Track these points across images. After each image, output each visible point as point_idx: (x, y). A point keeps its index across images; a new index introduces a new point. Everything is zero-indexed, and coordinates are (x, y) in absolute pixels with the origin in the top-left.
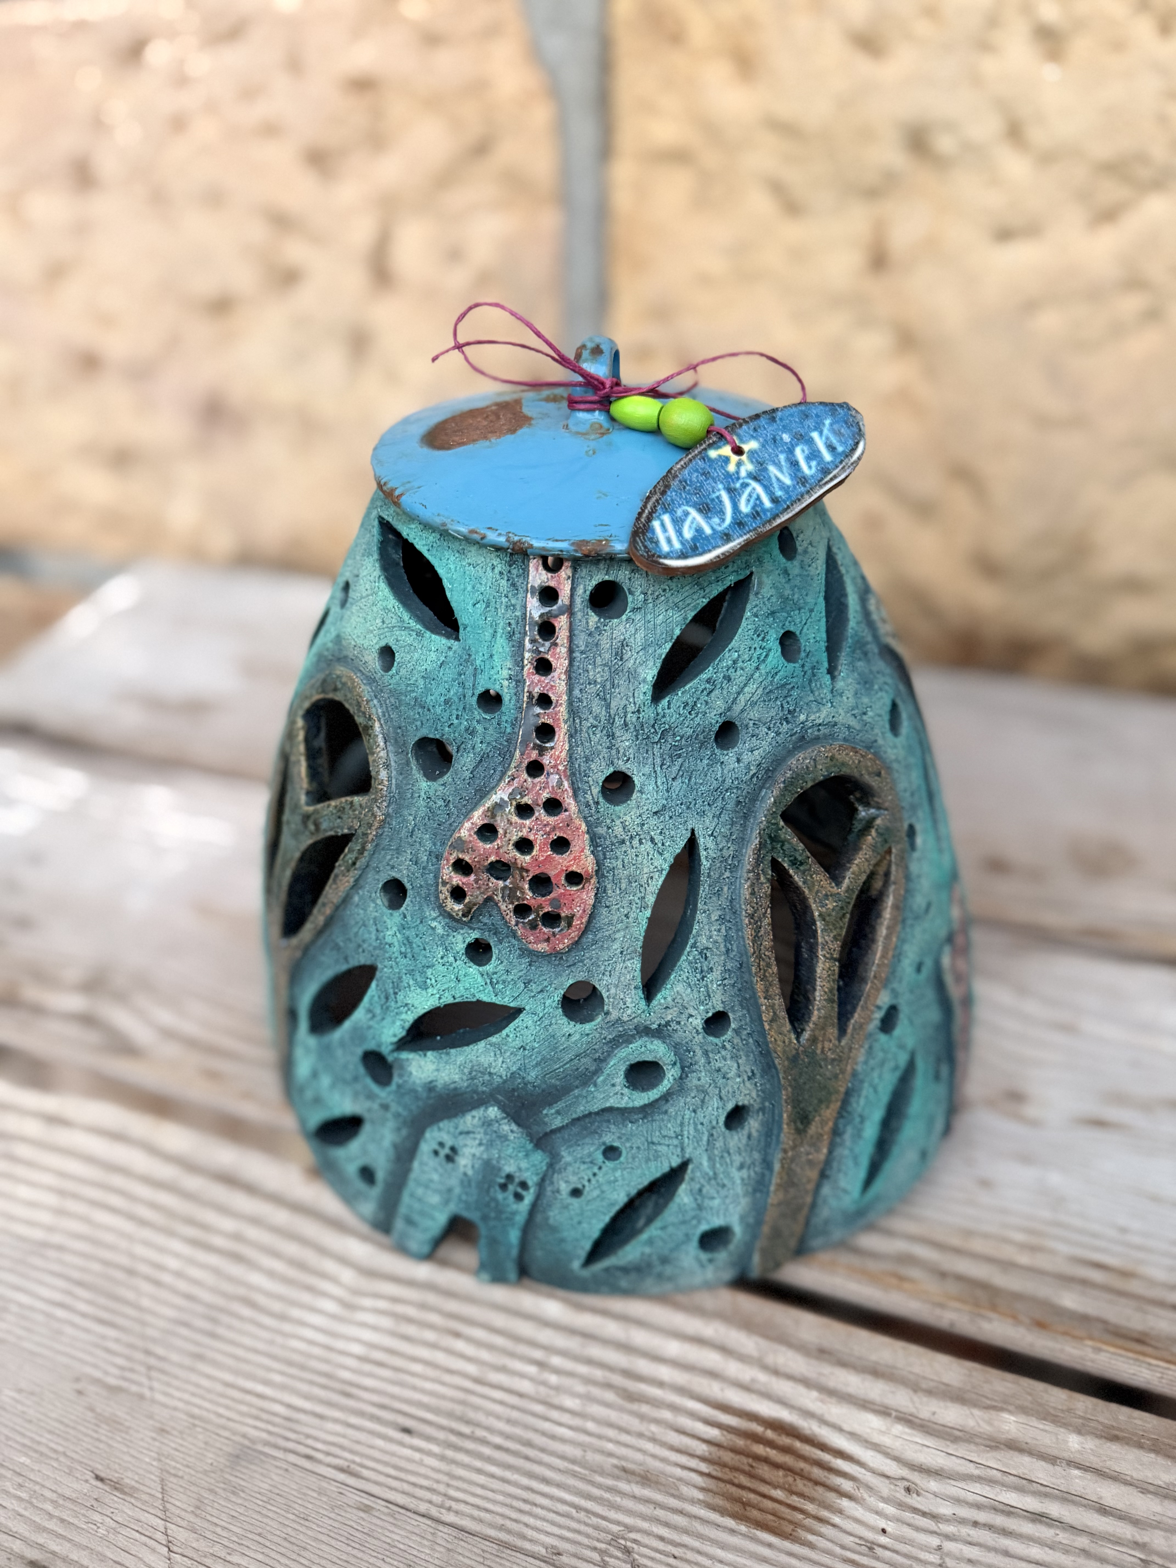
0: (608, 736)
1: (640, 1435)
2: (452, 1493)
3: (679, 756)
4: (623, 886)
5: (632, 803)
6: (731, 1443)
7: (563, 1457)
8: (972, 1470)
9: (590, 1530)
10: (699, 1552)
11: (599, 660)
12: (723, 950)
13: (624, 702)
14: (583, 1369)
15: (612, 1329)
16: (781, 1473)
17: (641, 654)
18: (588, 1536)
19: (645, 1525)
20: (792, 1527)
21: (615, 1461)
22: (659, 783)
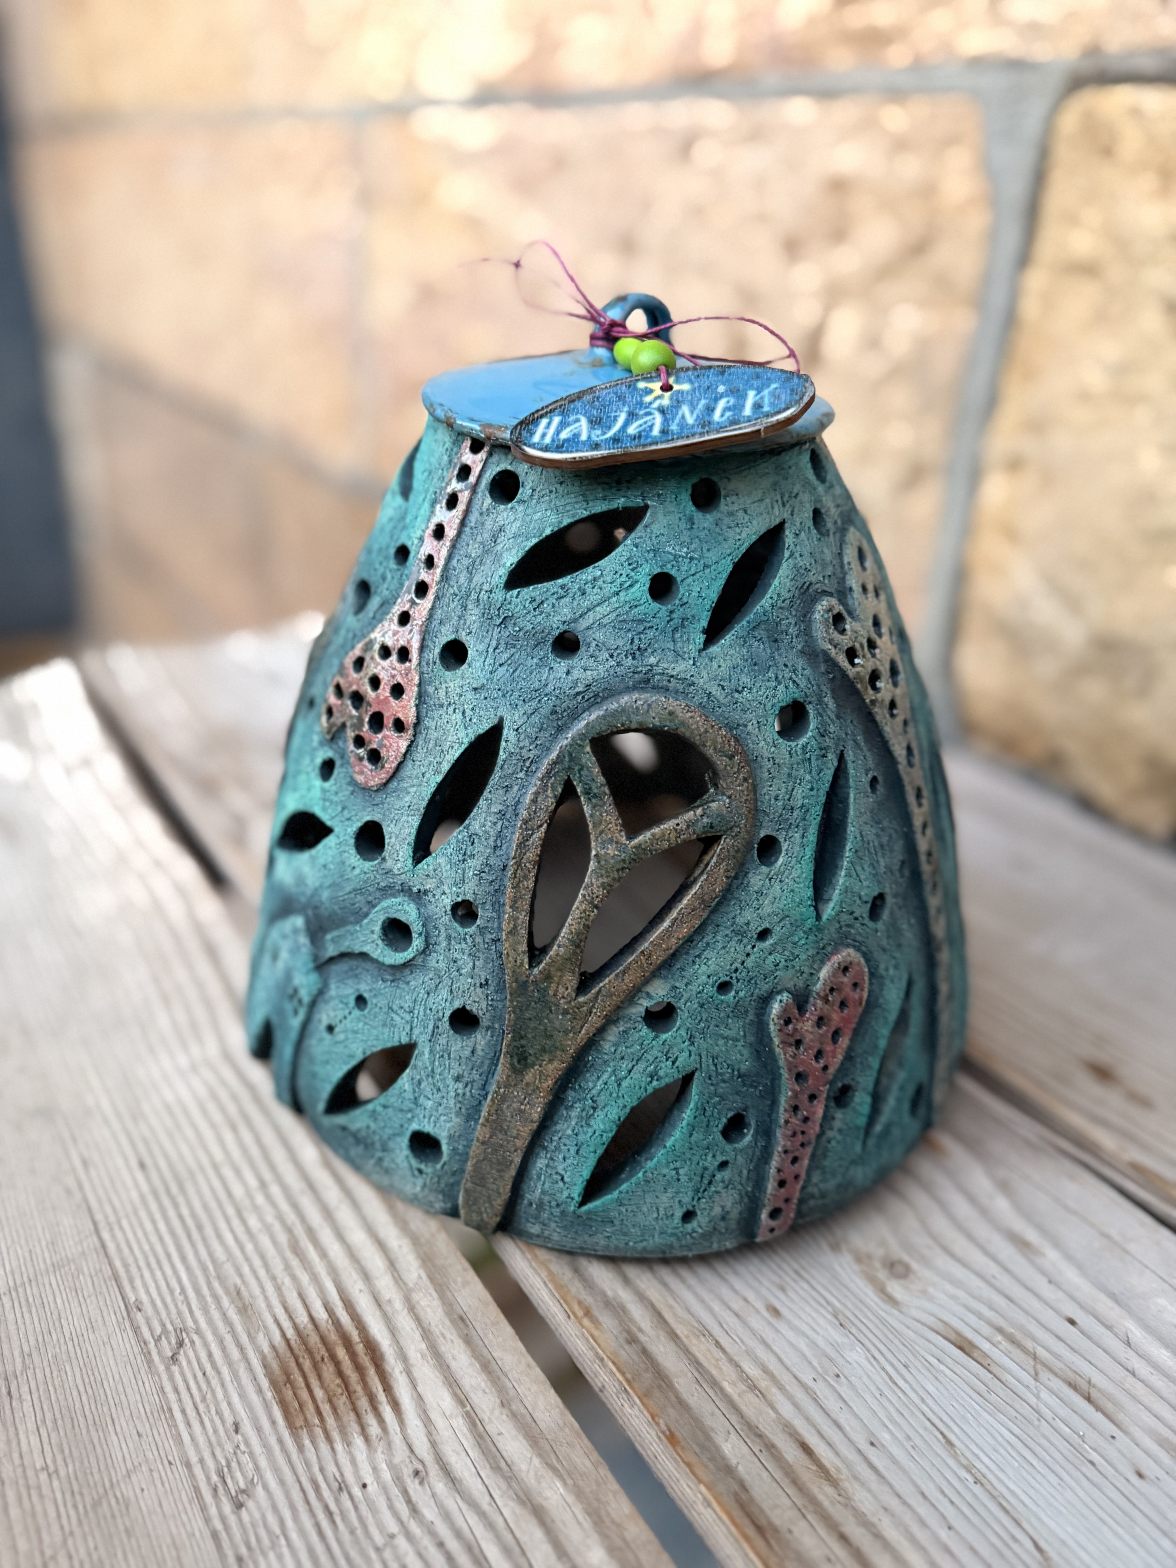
0: (462, 606)
1: (273, 1278)
2: (125, 1223)
3: (514, 646)
4: (430, 746)
5: (459, 672)
6: (326, 1332)
7: (211, 1254)
8: (484, 1502)
9: (173, 1311)
10: (223, 1385)
11: (479, 538)
12: (492, 844)
13: (483, 580)
14: (285, 1207)
15: (332, 1194)
16: (338, 1381)
17: (511, 541)
18: (169, 1314)
19: (210, 1337)
20: (302, 1423)
21: (238, 1281)
22: (486, 663)
